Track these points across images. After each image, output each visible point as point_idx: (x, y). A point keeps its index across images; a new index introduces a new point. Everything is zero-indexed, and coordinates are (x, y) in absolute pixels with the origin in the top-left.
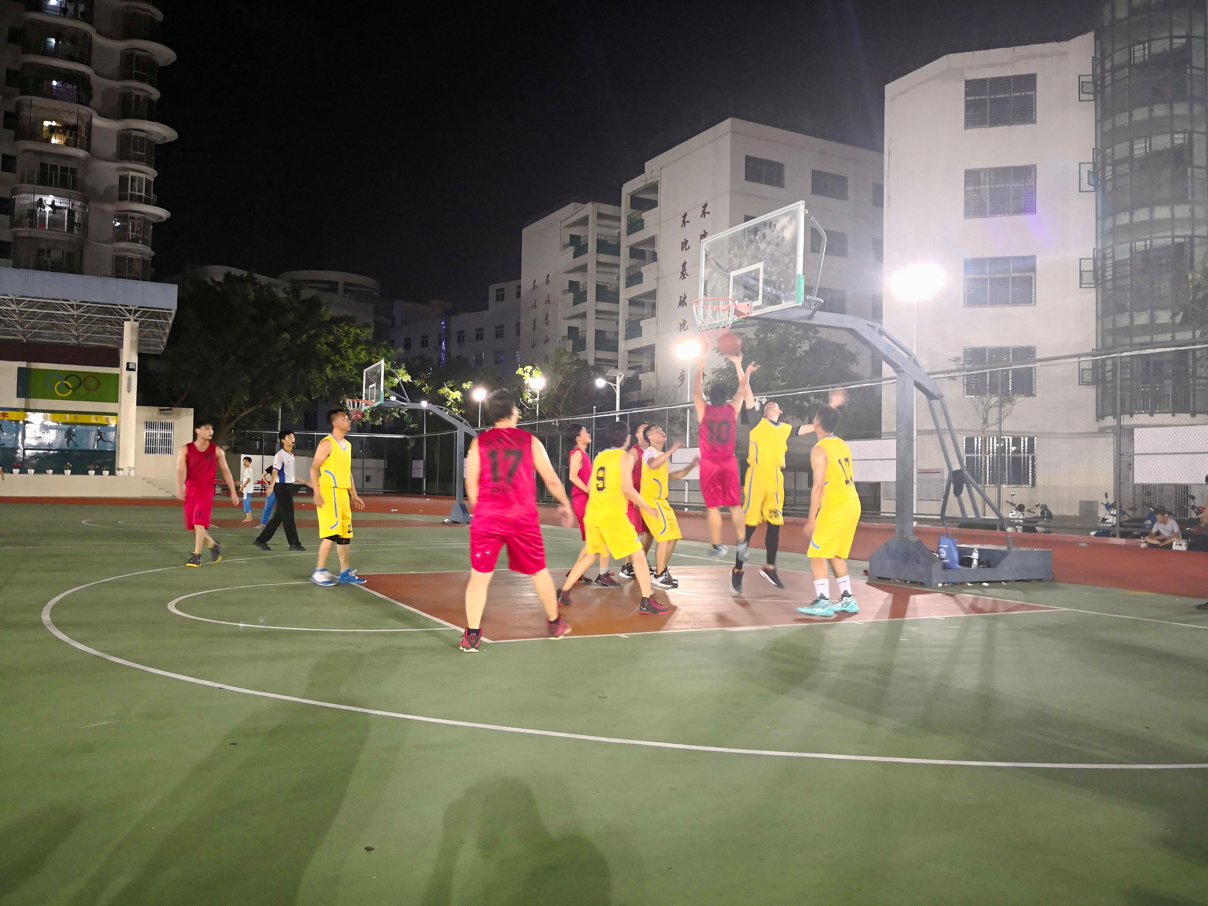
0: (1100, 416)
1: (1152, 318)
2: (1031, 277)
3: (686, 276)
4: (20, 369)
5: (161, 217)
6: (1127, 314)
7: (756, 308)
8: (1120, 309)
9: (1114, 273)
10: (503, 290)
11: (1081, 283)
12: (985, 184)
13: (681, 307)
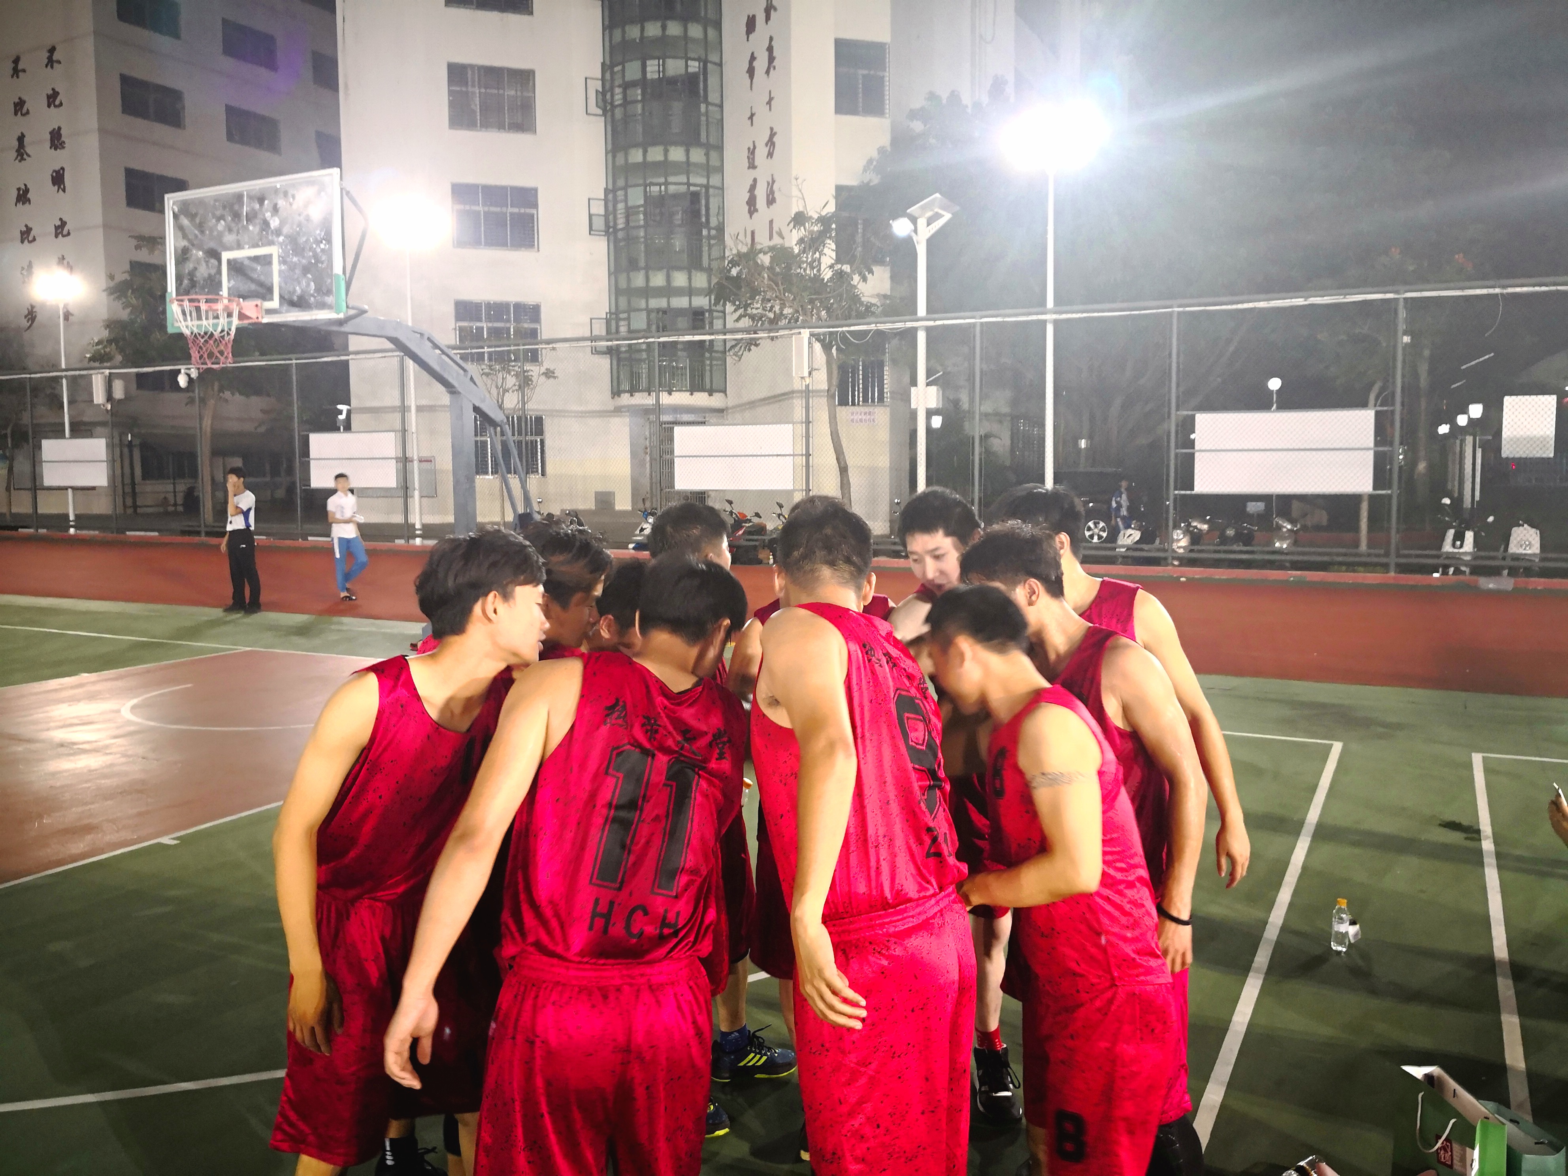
0: (616, 393)
2: (533, 216)
3: (25, 156)
7: (269, 312)
9: (627, 222)
11: (591, 229)
12: (473, 86)
13: (20, 205)
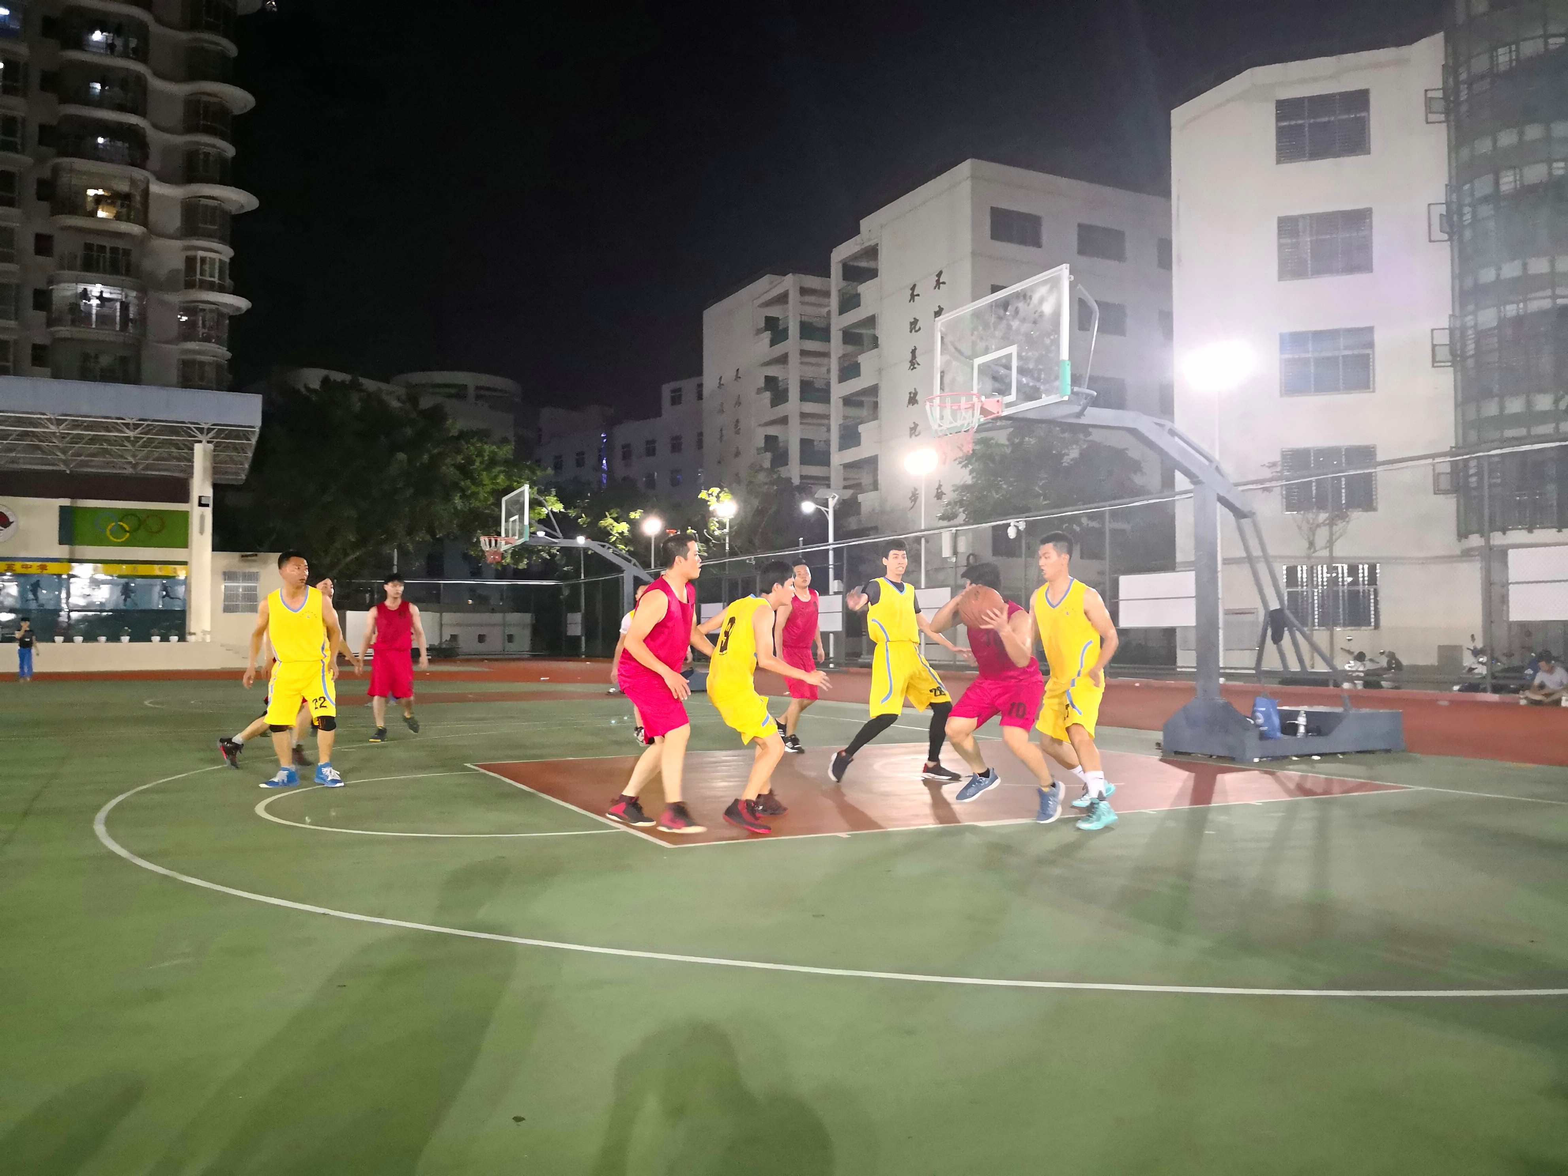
0: (1462, 535)
1: (1529, 403)
2: (1368, 355)
3: (916, 366)
4: (62, 508)
5: (238, 309)
6: (1496, 399)
7: (1009, 405)
8: (1486, 394)
9: (1477, 347)
10: (680, 390)
11: (1434, 361)
12: (1305, 235)
13: (910, 406)
